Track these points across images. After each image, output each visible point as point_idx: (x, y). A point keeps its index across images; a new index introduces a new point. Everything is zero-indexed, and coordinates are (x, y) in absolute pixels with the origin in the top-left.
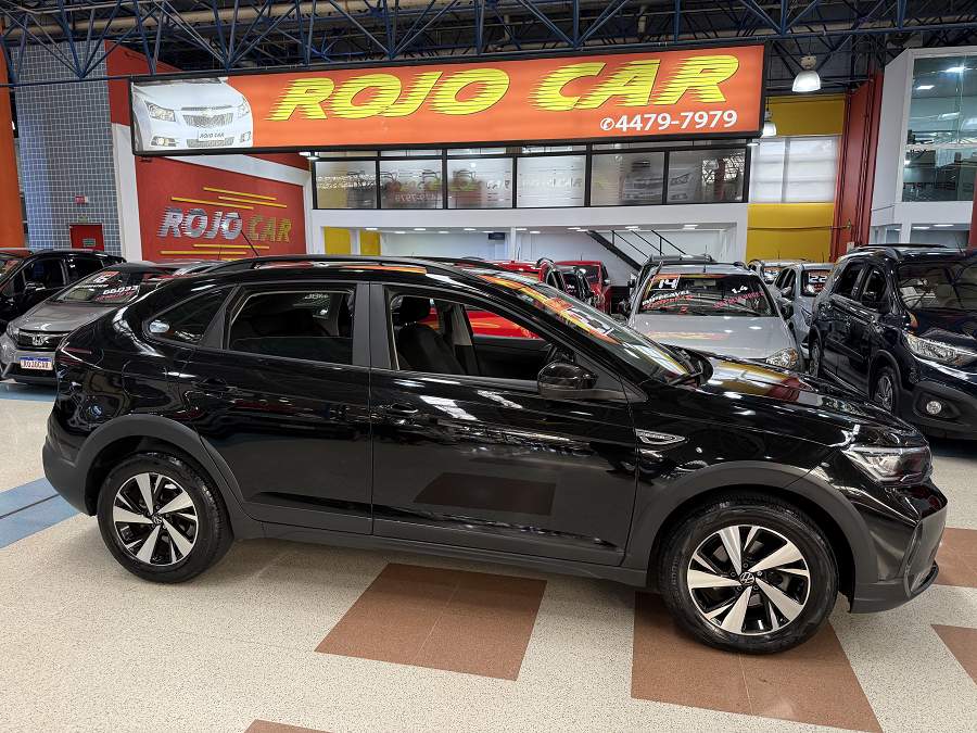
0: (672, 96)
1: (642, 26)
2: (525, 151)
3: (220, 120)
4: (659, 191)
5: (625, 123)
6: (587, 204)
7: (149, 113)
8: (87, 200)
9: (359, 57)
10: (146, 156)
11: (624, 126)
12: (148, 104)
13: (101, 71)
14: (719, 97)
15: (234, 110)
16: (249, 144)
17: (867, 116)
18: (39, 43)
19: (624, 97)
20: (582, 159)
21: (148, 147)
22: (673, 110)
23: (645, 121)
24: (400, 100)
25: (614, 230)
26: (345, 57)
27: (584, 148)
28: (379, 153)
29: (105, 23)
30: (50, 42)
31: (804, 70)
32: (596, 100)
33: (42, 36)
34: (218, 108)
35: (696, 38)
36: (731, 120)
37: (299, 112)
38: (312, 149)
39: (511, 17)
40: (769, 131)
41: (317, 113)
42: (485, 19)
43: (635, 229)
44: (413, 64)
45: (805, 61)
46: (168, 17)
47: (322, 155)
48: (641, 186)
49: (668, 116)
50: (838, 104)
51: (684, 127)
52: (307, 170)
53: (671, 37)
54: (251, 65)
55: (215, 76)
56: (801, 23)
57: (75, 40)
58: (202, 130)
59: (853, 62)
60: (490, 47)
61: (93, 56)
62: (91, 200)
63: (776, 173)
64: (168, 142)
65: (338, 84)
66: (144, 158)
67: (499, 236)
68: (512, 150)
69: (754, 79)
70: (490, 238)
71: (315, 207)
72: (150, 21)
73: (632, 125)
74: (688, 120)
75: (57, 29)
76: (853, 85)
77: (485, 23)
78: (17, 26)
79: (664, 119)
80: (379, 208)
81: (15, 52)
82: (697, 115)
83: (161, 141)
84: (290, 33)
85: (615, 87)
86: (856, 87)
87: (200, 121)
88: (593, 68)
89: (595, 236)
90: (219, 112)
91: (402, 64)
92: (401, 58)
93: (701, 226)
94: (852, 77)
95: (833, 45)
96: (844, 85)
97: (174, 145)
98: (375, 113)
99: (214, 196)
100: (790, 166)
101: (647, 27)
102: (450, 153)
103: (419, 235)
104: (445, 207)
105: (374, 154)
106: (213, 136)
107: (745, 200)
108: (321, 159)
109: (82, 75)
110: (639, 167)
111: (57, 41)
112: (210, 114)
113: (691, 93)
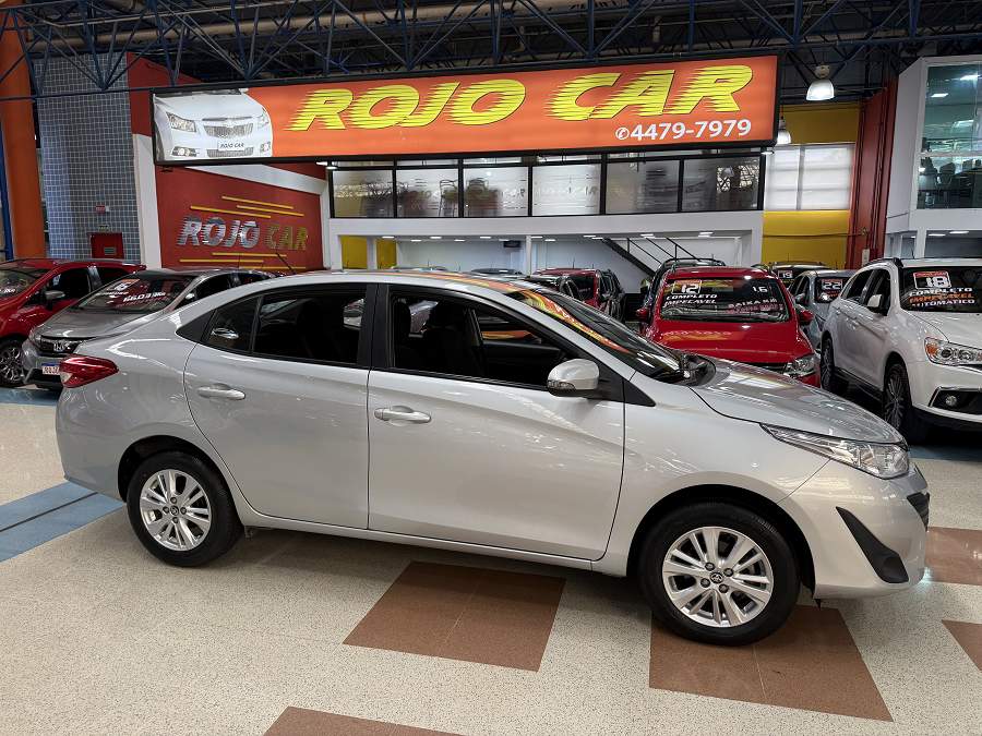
0: (686, 106)
1: (656, 35)
2: (541, 160)
3: (240, 130)
4: (675, 199)
5: (640, 131)
6: (603, 212)
7: (171, 124)
8: (107, 210)
9: (376, 68)
10: (168, 166)
11: (638, 135)
12: (169, 115)
13: (122, 83)
14: (734, 107)
15: (254, 121)
16: (269, 154)
17: (881, 124)
18: (61, 56)
19: (639, 106)
20: (597, 168)
21: (169, 156)
22: (688, 119)
23: (660, 130)
24: (418, 110)
25: (629, 237)
26: (362, 68)
27: (599, 157)
28: (395, 164)
29: (127, 36)
30: (73, 55)
31: (819, 79)
32: (612, 109)
33: (65, 48)
34: (237, 119)
35: (711, 48)
36: (745, 129)
37: (318, 123)
38: (330, 159)
39: (526, 28)
40: (783, 139)
41: (336, 123)
42: (502, 29)
43: (651, 237)
44: (430, 75)
45: (819, 70)
46: (189, 30)
47: (340, 164)
48: (656, 194)
49: (682, 125)
50: (852, 113)
51: (699, 136)
52: (324, 179)
53: (686, 47)
54: (269, 77)
55: (235, 88)
56: (814, 33)
57: (98, 52)
58: (221, 140)
59: (867, 71)
60: (505, 57)
61: (115, 68)
62: (112, 209)
63: (791, 181)
64: (189, 152)
65: (357, 95)
66: (164, 168)
67: (514, 244)
68: (527, 159)
69: (768, 88)
70: (505, 246)
71: (333, 216)
72: (171, 33)
73: (646, 134)
74: (702, 130)
75: (79, 41)
76: (867, 93)
77: (501, 34)
78: (41, 39)
79: (679, 128)
80: (396, 216)
81: (39, 64)
82: (712, 124)
83: (181, 152)
84: (309, 45)
85: (630, 97)
86: (871, 95)
87: (220, 132)
88: (609, 78)
89: (609, 243)
90: (239, 123)
91: (419, 75)
92: (417, 68)
93: (715, 233)
94: (866, 85)
95: (847, 53)
96: (858, 93)
97: (195, 155)
98: (393, 123)
99: (232, 205)
100: (805, 174)
101: (661, 37)
102: (466, 162)
103: (436, 243)
104: (461, 215)
105: (391, 164)
106: (234, 146)
107: (760, 207)
108: (340, 169)
109: (105, 87)
110: (655, 175)
111: (80, 53)
112: (230, 124)
113: (706, 101)
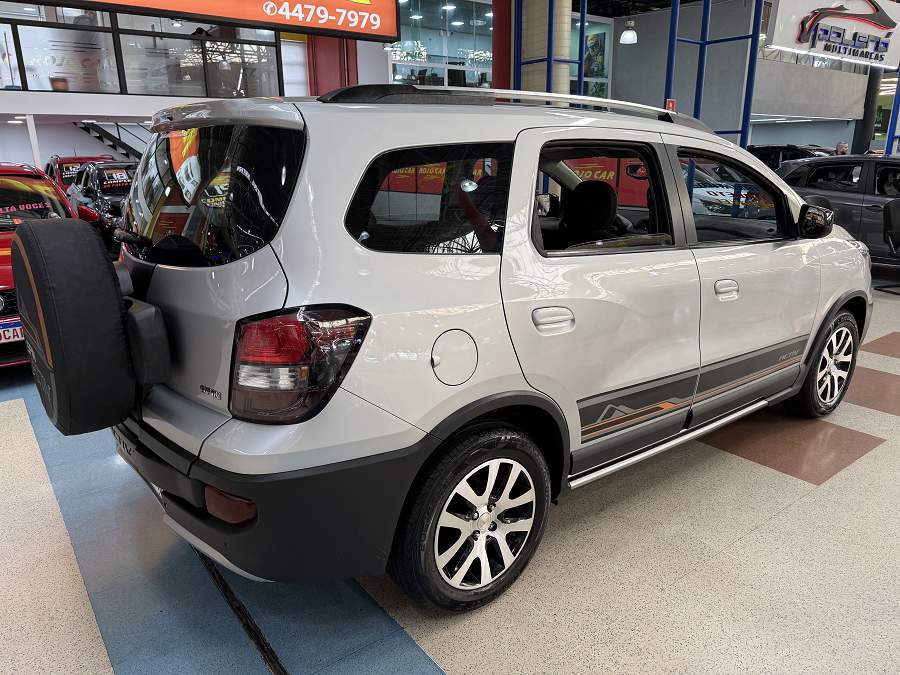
5: (288, 10)
6: (122, 91)
11: (286, 13)
22: (330, 4)
23: (306, 12)
36: (376, 23)
49: (325, 10)
51: (340, 24)
73: (294, 14)
74: (342, 18)
79: (322, 12)
82: (350, 14)
